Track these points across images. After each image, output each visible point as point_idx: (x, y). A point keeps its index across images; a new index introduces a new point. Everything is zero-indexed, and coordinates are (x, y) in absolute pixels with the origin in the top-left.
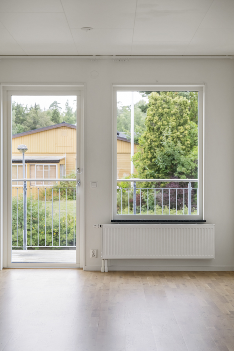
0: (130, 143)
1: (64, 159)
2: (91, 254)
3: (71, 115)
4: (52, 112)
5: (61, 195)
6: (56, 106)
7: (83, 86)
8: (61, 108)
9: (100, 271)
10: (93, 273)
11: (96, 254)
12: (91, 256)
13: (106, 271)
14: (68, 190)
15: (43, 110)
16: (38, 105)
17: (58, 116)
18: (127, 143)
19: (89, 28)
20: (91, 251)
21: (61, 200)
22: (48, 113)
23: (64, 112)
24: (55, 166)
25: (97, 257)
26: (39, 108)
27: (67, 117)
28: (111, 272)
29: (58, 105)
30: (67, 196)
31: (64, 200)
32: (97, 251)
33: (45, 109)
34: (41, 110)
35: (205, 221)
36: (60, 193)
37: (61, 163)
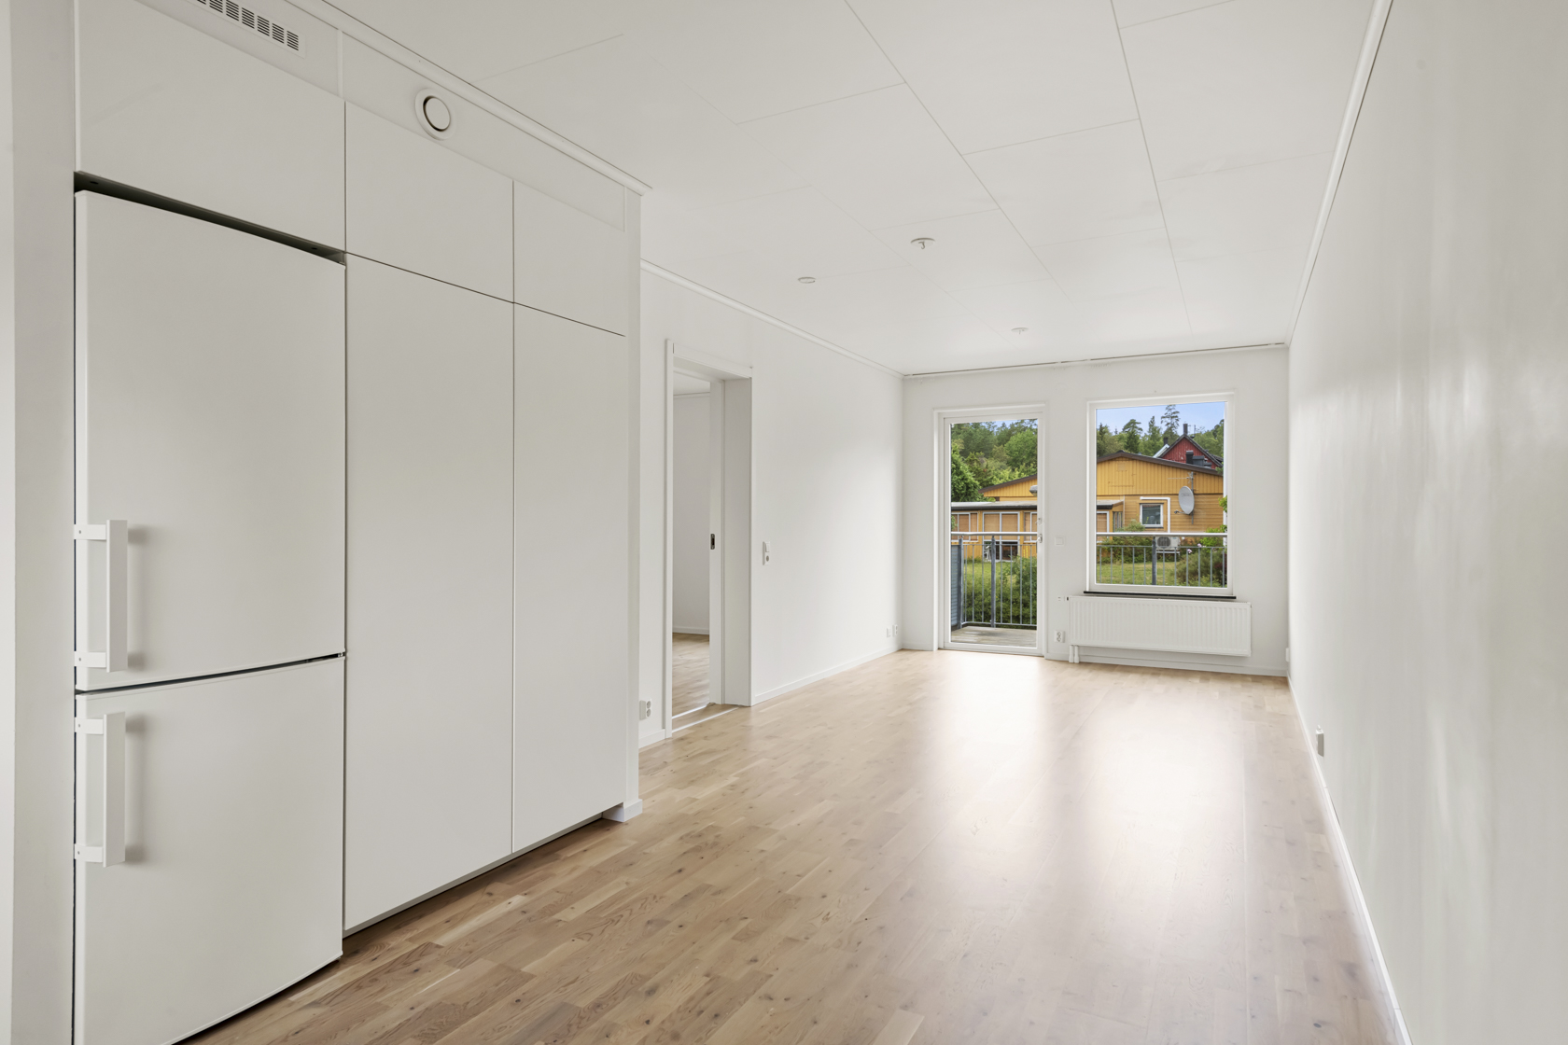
0: (1222, 477)
1: (1121, 503)
2: (1056, 636)
3: (1158, 440)
4: (1125, 435)
5: (1114, 555)
6: (1134, 427)
7: (1044, 405)
8: (1141, 429)
9: (1067, 662)
10: (1056, 664)
11: (1062, 637)
12: (1055, 640)
13: (1077, 661)
14: (1125, 548)
15: (1114, 434)
16: (1106, 427)
17: (1135, 442)
18: (1217, 478)
19: (1023, 329)
20: (1056, 633)
21: (1114, 562)
22: (1121, 438)
23: (1146, 435)
24: (1106, 514)
25: (1064, 641)
26: (1107, 432)
27: (1151, 441)
28: (1083, 664)
29: (1137, 425)
30: (1122, 557)
31: (1118, 562)
32: (1064, 633)
33: (1116, 432)
34: (1110, 434)
35: (1235, 598)
36: (1112, 553)
37: (1114, 509)
